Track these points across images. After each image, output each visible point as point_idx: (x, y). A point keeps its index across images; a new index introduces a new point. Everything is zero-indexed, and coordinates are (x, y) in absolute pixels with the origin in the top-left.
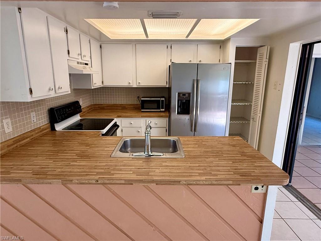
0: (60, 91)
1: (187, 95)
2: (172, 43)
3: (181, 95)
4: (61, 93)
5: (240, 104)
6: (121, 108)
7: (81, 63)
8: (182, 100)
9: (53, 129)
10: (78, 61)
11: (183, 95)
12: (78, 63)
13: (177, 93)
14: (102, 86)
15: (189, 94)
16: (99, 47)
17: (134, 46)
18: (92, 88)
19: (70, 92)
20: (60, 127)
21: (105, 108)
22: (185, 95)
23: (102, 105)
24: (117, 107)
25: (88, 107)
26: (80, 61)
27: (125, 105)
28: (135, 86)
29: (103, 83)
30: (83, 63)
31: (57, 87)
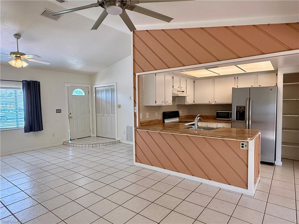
0: (167, 103)
1: (242, 108)
2: (238, 75)
3: (239, 108)
4: (167, 104)
6: (205, 118)
7: (180, 91)
8: (240, 111)
9: (164, 122)
10: (178, 90)
11: (240, 108)
12: (178, 91)
13: (236, 107)
14: (194, 104)
15: (244, 107)
16: (193, 82)
17: (213, 79)
18: (186, 104)
19: (172, 104)
20: (167, 121)
22: (241, 108)
25: (185, 116)
26: (179, 90)
27: (209, 116)
28: (213, 103)
29: (194, 102)
30: (181, 91)
31: (166, 101)
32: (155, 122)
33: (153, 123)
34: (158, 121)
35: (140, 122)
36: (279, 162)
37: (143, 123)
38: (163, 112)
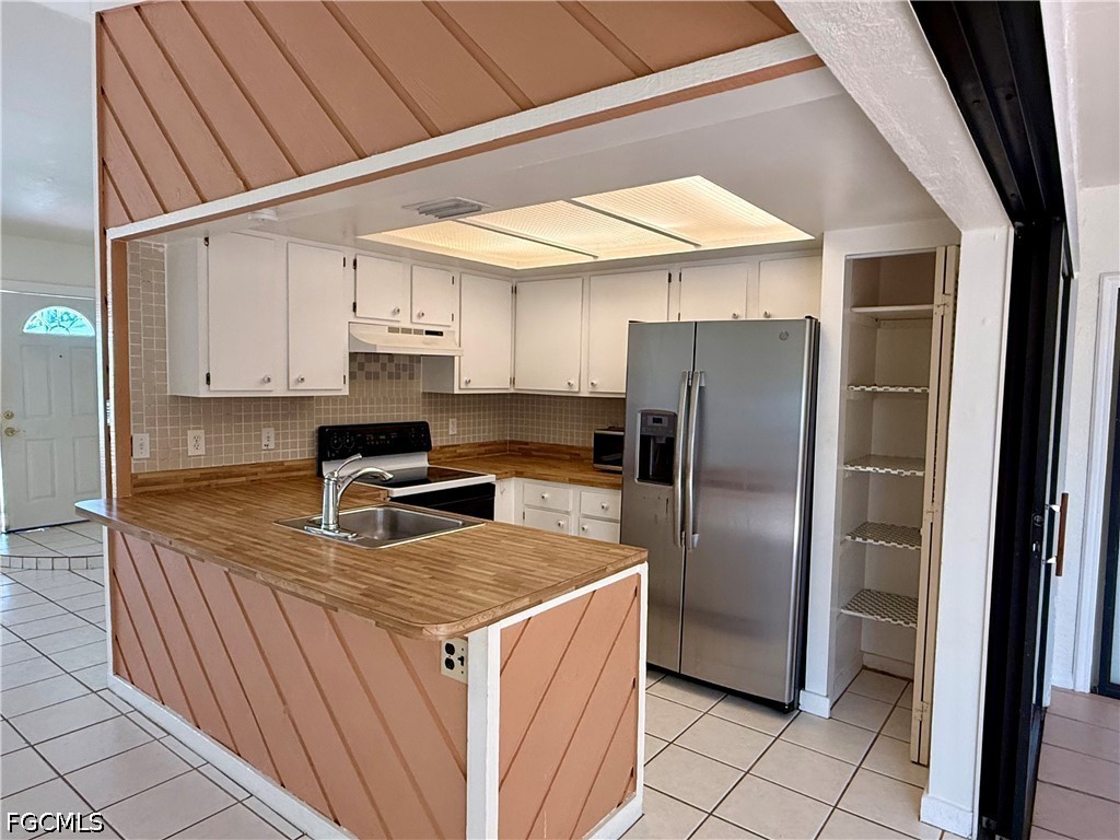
1: (665, 423)
2: (681, 264)
3: (650, 421)
4: (306, 390)
5: (893, 472)
7: (407, 331)
8: (657, 437)
9: (320, 473)
10: (394, 325)
11: (655, 420)
13: (639, 415)
14: (512, 391)
15: (673, 420)
16: (510, 289)
17: (586, 282)
18: (456, 392)
19: (345, 393)
20: (337, 470)
21: (534, 453)
22: (660, 421)
23: (527, 444)
24: (559, 452)
25: (483, 445)
26: (404, 325)
28: (585, 393)
29: (513, 381)
30: (418, 332)
31: (293, 378)
32: (256, 474)
33: (244, 479)
34: (282, 471)
35: (134, 477)
36: (816, 700)
37: (157, 484)
38: (316, 426)
